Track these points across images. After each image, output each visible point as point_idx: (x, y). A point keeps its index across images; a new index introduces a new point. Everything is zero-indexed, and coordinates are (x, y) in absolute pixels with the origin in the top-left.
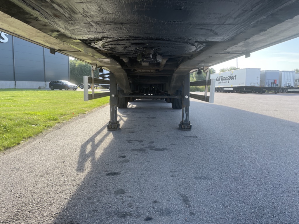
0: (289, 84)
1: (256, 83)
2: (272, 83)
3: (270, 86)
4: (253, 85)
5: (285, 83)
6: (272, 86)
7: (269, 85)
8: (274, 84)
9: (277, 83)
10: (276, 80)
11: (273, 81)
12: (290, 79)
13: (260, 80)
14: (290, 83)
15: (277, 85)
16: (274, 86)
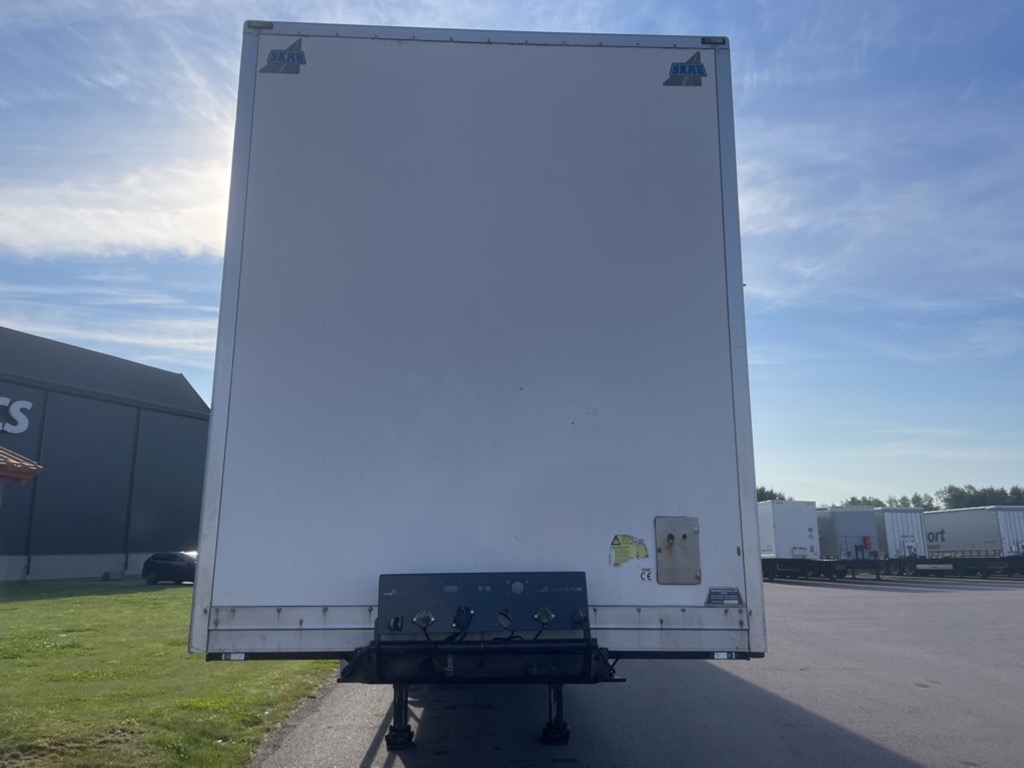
0: (913, 550)
1: (809, 550)
2: (857, 548)
3: (853, 557)
4: (798, 554)
5: (898, 547)
6: (860, 557)
7: (849, 554)
8: (866, 553)
9: (875, 546)
10: (869, 538)
11: (859, 542)
12: (911, 534)
13: (821, 539)
14: (913, 545)
15: (875, 554)
16: (867, 556)
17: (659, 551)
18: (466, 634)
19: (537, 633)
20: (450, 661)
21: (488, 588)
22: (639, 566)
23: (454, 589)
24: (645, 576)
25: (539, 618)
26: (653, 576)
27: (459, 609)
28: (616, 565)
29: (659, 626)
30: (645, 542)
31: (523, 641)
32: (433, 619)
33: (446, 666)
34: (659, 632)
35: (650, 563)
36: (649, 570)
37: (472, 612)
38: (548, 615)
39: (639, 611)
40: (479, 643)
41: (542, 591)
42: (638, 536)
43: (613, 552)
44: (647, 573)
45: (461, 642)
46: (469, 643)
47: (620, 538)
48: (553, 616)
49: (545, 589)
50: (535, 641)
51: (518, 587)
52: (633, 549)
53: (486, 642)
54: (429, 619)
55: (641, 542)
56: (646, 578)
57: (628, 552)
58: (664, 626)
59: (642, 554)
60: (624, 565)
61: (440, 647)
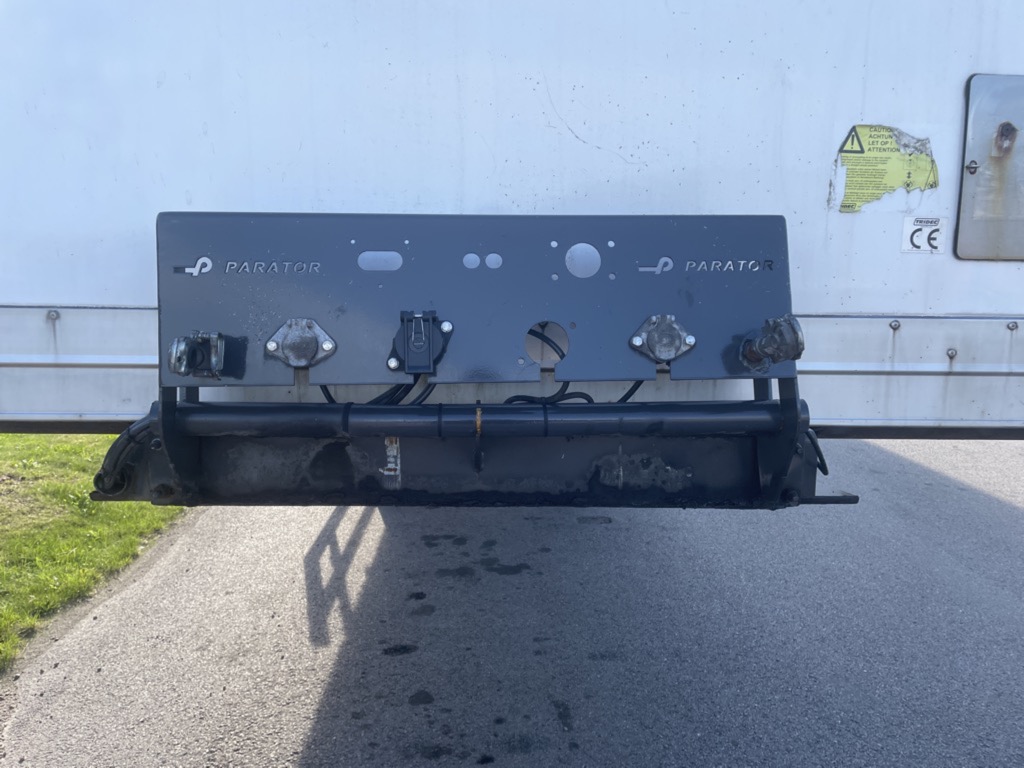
17: (967, 169)
18: (430, 387)
19: (630, 385)
20: (393, 450)
21: (494, 260)
22: (909, 212)
23: (392, 260)
24: (921, 239)
25: (649, 345)
26: (944, 239)
27: (406, 319)
28: (847, 208)
29: (943, 367)
30: (934, 146)
31: (591, 407)
32: (328, 346)
33: (383, 463)
34: (941, 378)
35: (940, 204)
36: (935, 222)
37: (447, 327)
38: (673, 338)
39: (895, 328)
40: (469, 410)
41: (658, 270)
42: (915, 129)
43: (842, 171)
44: (927, 231)
45: (419, 407)
46: (440, 409)
47: (863, 134)
48: (691, 340)
49: (665, 263)
50: (623, 406)
51: (583, 257)
52: (896, 166)
53: (488, 409)
54: (316, 344)
55: (921, 147)
56: (925, 246)
57: (882, 174)
58: (957, 368)
59: (920, 179)
60: (868, 209)
61: (355, 420)
